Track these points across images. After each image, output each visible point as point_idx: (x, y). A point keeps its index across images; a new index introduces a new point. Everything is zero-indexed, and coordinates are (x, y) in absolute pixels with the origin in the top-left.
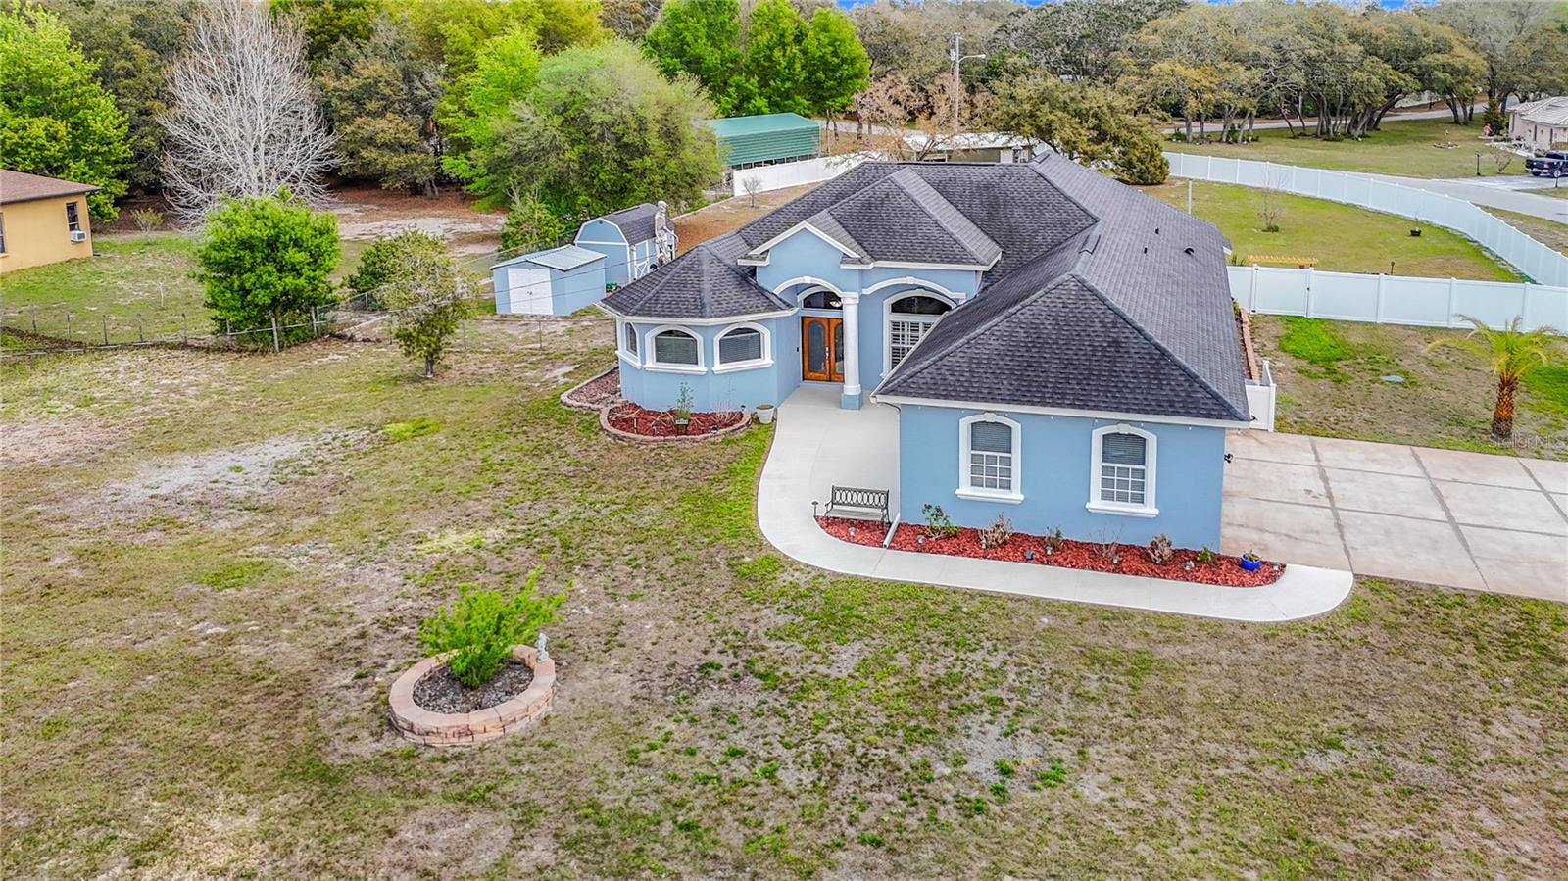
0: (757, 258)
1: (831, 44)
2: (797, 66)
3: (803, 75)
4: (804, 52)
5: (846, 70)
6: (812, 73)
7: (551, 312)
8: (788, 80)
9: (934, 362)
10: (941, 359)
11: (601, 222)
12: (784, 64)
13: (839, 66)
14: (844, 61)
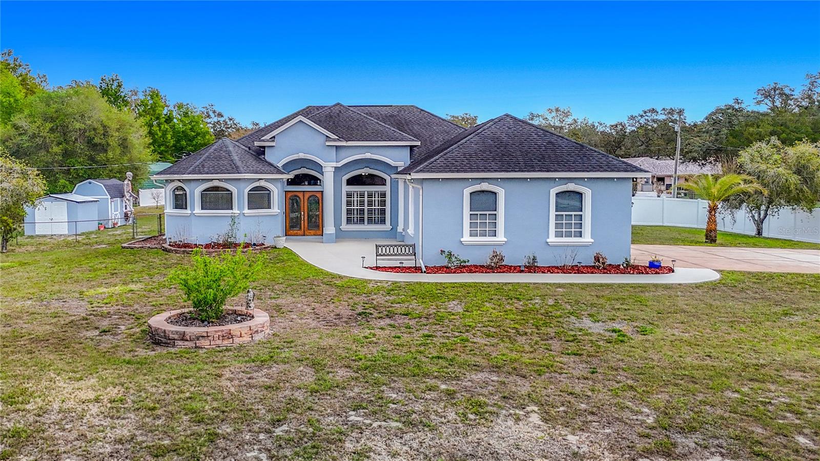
0: (268, 141)
1: (190, 123)
2: (169, 136)
3: (172, 142)
4: (173, 127)
5: (199, 140)
6: (178, 141)
7: (66, 232)
8: (162, 145)
9: (441, 156)
10: (445, 155)
11: (90, 183)
12: (160, 134)
13: (194, 138)
14: (198, 134)
